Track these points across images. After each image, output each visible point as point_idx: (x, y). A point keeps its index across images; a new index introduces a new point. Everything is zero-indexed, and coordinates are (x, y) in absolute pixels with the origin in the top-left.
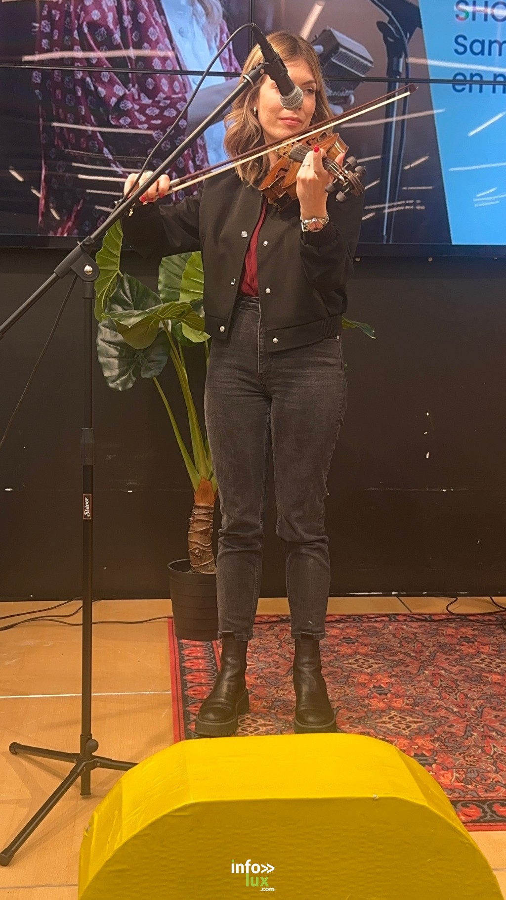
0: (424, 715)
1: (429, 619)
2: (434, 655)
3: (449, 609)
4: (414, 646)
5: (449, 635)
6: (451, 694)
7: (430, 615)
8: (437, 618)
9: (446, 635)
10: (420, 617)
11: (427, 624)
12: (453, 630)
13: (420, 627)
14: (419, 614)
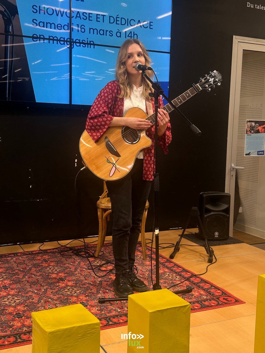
0: (22, 296)
1: (31, 253)
2: (30, 269)
3: (40, 248)
4: (23, 266)
5: (38, 259)
6: (35, 285)
7: (32, 251)
8: (34, 252)
9: (37, 260)
10: (27, 253)
11: (30, 256)
12: (40, 257)
13: (27, 257)
14: (27, 252)
